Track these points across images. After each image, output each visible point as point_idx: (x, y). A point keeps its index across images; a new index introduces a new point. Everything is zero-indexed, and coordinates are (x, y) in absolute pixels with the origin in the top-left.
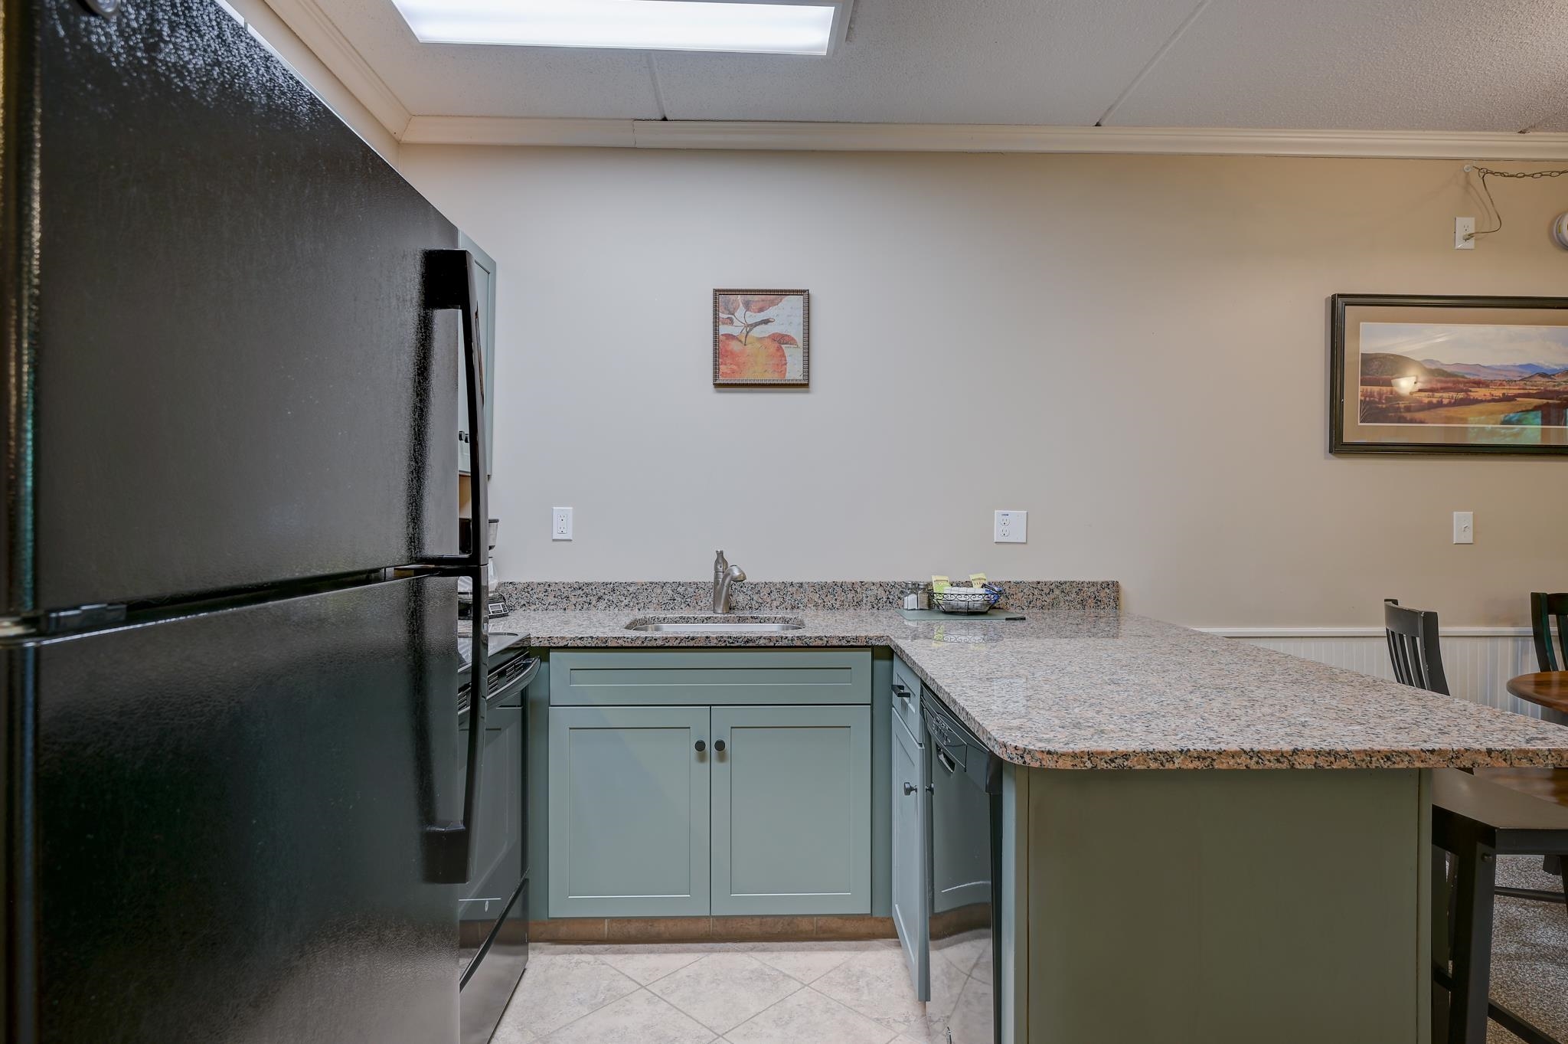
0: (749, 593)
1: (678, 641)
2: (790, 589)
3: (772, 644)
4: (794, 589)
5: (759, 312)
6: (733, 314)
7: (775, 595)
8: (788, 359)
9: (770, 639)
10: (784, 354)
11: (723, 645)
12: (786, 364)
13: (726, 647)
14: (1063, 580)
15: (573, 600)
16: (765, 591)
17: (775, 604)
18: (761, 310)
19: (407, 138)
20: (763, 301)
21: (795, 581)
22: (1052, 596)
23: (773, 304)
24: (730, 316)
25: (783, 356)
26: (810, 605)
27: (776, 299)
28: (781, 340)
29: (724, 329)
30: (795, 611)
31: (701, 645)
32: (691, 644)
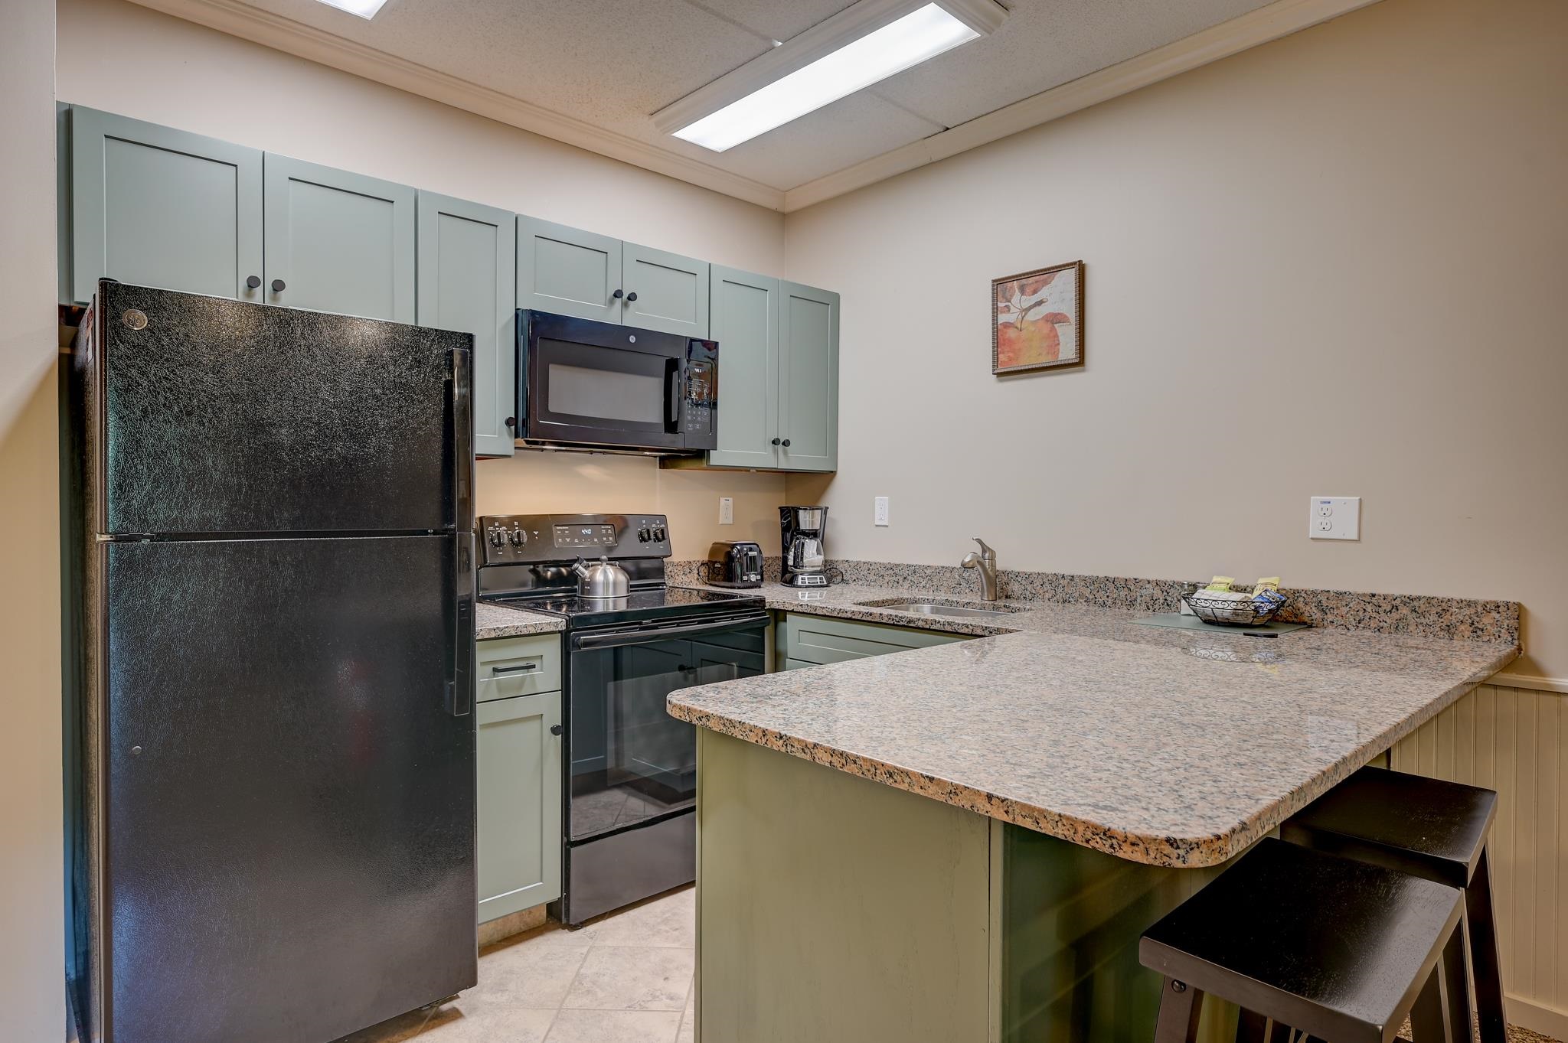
0: (1024, 582)
1: (861, 615)
2: (1062, 582)
3: (928, 627)
4: (1066, 582)
5: (1033, 294)
6: (1010, 301)
7: (1047, 586)
8: (1061, 338)
9: (926, 621)
10: (1057, 334)
11: (892, 622)
12: (1059, 344)
13: (894, 625)
14: (1415, 593)
15: (887, 578)
16: (1037, 583)
17: (1047, 596)
18: (1035, 292)
19: (788, 209)
20: (1037, 282)
21: (1067, 573)
22: (1395, 615)
23: (1046, 283)
24: (1007, 304)
25: (1056, 336)
26: (1081, 600)
27: (1049, 277)
28: (1055, 319)
29: (1002, 318)
30: (1066, 604)
31: (876, 620)
32: (869, 619)
